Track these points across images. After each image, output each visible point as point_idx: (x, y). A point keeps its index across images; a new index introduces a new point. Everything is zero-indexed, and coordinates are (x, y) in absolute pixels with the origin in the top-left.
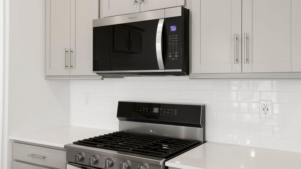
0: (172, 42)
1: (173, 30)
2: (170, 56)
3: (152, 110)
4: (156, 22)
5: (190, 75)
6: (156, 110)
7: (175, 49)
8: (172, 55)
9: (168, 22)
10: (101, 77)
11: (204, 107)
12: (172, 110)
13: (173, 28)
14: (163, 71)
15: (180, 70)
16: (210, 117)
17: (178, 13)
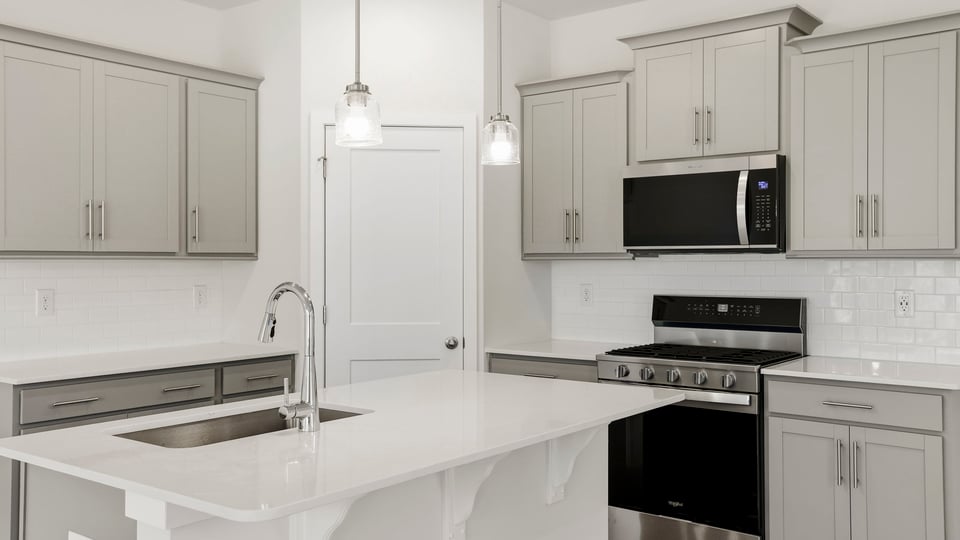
0: (760, 205)
1: (763, 187)
2: (758, 226)
3: (716, 307)
4: (737, 174)
5: (787, 253)
6: (723, 308)
7: (766, 216)
8: (761, 223)
9: (755, 176)
10: (632, 255)
11: (805, 300)
12: (751, 307)
13: (763, 185)
14: (747, 247)
15: (775, 246)
16: (814, 317)
17: (770, 162)
